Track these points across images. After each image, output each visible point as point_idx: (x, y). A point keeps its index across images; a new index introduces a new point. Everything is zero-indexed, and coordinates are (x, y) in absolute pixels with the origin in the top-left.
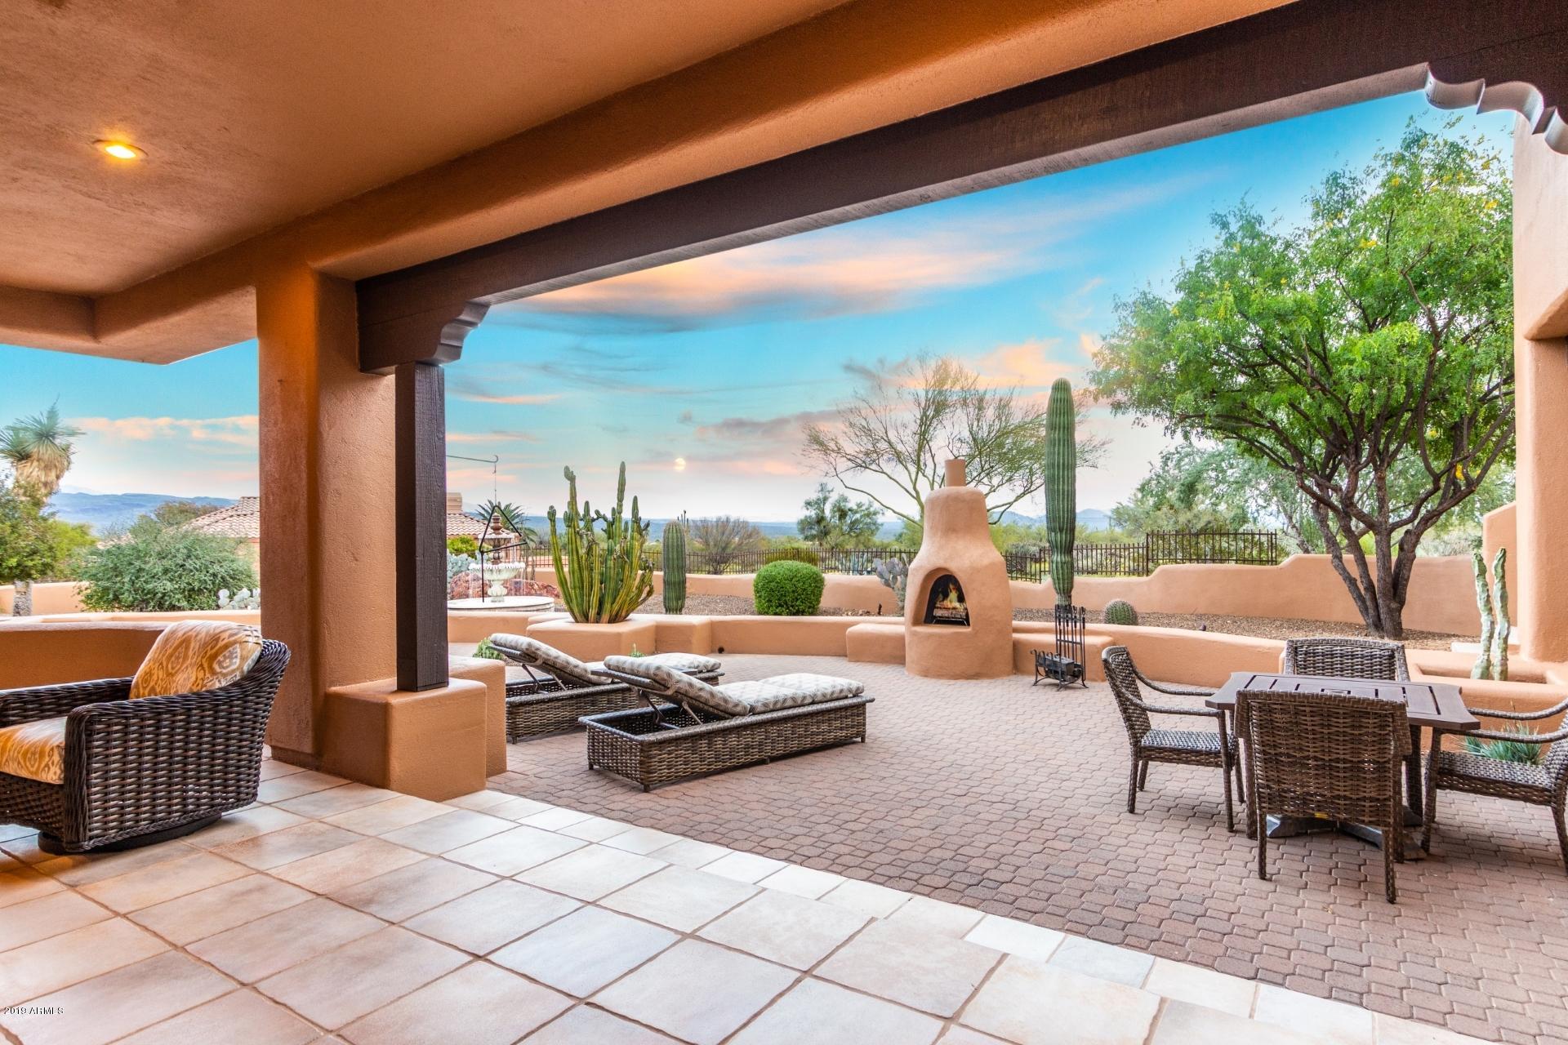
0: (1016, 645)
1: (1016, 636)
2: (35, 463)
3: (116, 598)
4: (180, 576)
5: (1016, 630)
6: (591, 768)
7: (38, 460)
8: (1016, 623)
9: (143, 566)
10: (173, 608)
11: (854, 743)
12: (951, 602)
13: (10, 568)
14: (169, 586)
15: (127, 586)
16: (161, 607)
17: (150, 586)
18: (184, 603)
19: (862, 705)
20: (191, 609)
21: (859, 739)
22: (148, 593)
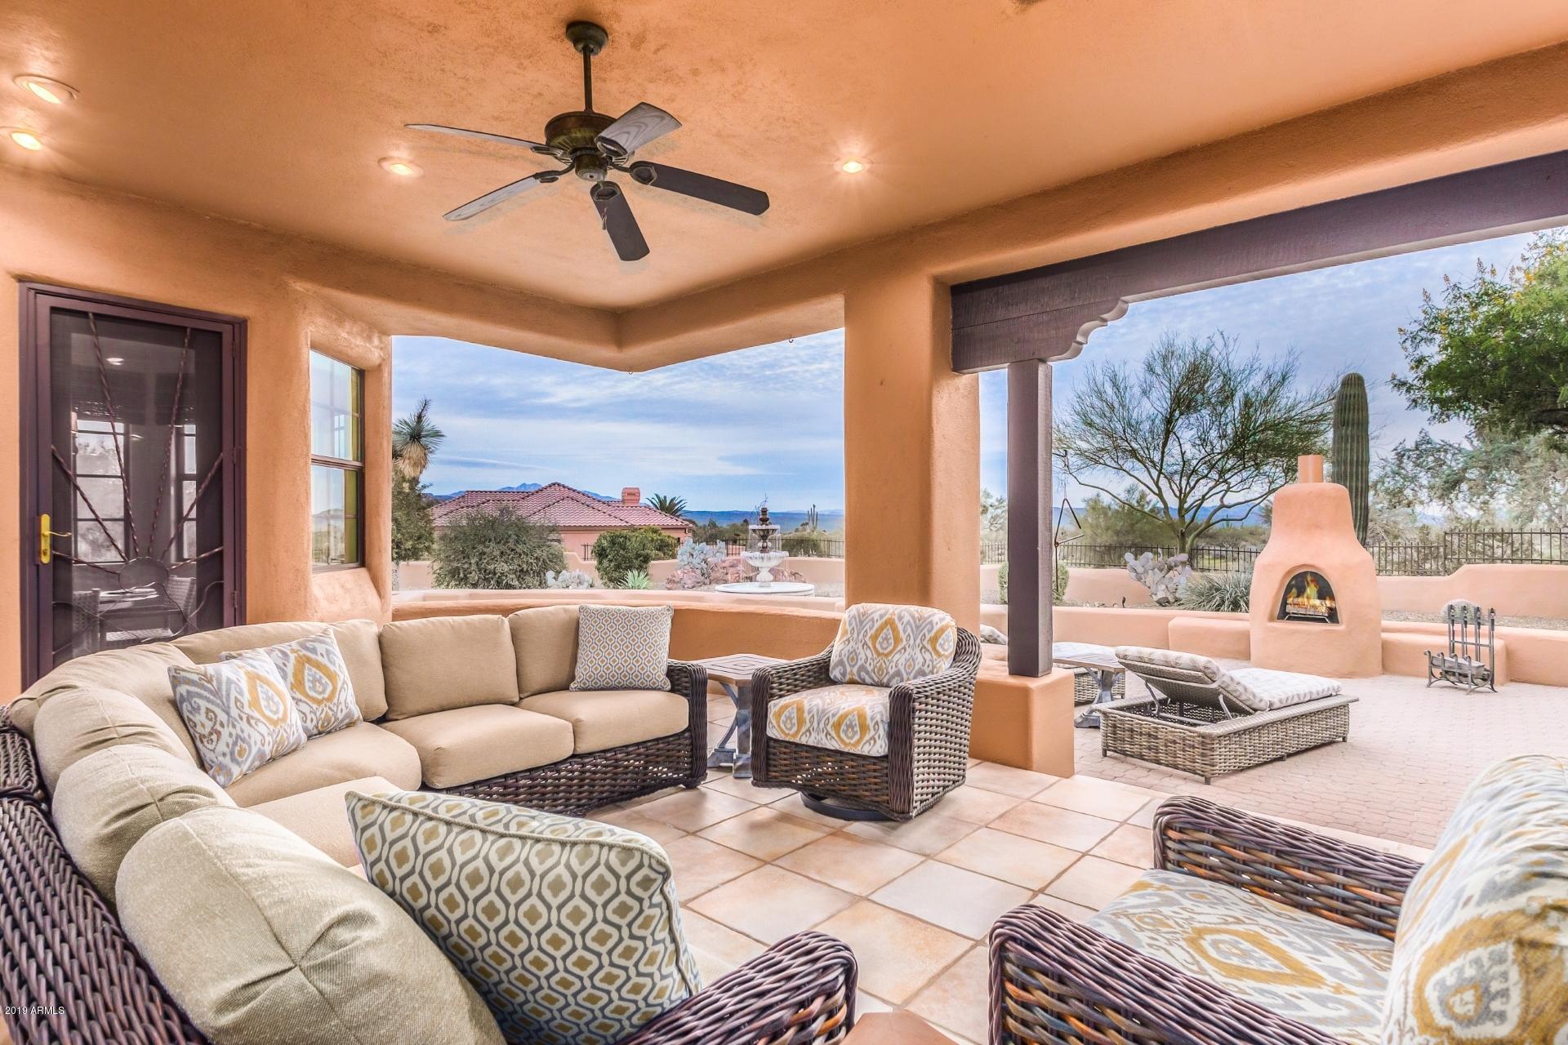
0: (1385, 646)
1: (1384, 635)
2: (407, 461)
3: (466, 578)
4: (512, 559)
5: (1385, 630)
6: (1105, 755)
7: (409, 459)
8: (1385, 623)
9: (485, 550)
10: (509, 586)
11: (1338, 742)
12: (1308, 598)
13: (406, 550)
14: (506, 568)
15: (474, 567)
16: (499, 585)
17: (491, 567)
18: (516, 583)
19: (1345, 706)
20: (520, 588)
21: (1341, 739)
22: (489, 573)
